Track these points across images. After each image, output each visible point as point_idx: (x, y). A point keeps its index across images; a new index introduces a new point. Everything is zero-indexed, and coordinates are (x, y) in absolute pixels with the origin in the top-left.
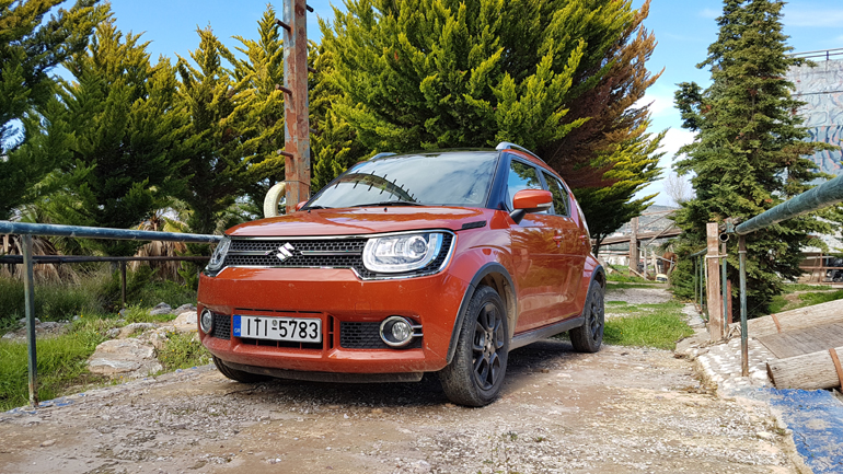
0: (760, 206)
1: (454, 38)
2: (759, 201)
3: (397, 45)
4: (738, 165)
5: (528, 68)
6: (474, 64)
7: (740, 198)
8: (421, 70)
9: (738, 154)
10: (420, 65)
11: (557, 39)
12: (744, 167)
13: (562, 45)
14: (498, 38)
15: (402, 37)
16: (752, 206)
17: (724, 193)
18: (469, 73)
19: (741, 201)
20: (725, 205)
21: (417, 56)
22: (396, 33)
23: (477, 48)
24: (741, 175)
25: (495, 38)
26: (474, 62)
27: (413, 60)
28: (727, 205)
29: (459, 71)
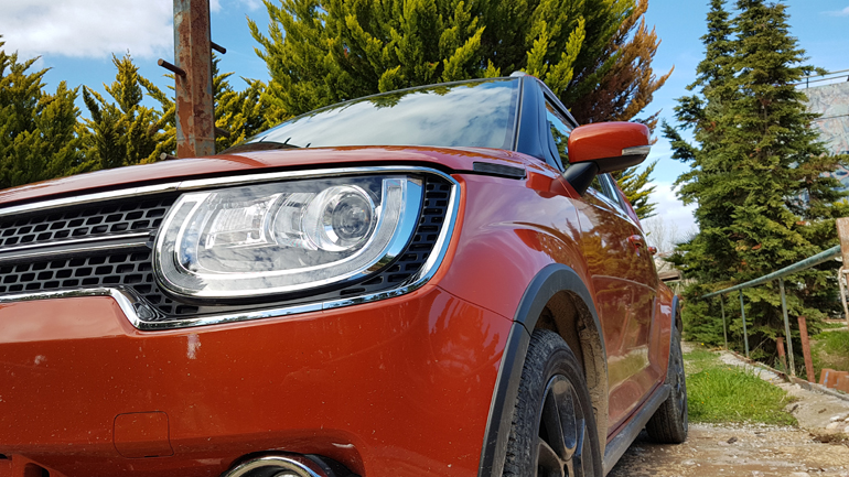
0: (793, 229)
1: (419, 18)
2: (790, 224)
3: (346, 32)
4: (761, 184)
5: (515, 62)
6: (447, 53)
7: (769, 220)
8: (378, 63)
9: (760, 171)
10: (377, 57)
11: (550, 21)
12: (768, 186)
13: (557, 28)
14: (476, 19)
15: (351, 20)
16: (784, 231)
17: (749, 216)
18: (442, 64)
19: (772, 225)
20: (753, 230)
21: (373, 45)
22: (343, 15)
23: (449, 33)
24: (765, 196)
25: (471, 20)
26: (447, 51)
27: (367, 49)
28: (755, 230)
29: (428, 64)
